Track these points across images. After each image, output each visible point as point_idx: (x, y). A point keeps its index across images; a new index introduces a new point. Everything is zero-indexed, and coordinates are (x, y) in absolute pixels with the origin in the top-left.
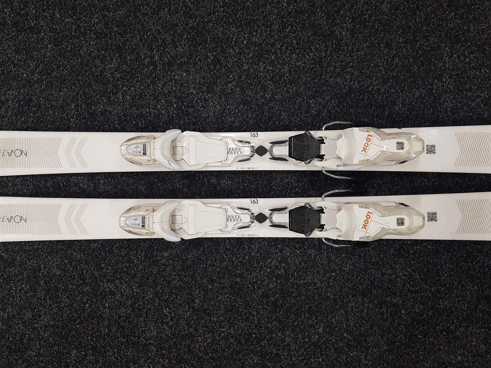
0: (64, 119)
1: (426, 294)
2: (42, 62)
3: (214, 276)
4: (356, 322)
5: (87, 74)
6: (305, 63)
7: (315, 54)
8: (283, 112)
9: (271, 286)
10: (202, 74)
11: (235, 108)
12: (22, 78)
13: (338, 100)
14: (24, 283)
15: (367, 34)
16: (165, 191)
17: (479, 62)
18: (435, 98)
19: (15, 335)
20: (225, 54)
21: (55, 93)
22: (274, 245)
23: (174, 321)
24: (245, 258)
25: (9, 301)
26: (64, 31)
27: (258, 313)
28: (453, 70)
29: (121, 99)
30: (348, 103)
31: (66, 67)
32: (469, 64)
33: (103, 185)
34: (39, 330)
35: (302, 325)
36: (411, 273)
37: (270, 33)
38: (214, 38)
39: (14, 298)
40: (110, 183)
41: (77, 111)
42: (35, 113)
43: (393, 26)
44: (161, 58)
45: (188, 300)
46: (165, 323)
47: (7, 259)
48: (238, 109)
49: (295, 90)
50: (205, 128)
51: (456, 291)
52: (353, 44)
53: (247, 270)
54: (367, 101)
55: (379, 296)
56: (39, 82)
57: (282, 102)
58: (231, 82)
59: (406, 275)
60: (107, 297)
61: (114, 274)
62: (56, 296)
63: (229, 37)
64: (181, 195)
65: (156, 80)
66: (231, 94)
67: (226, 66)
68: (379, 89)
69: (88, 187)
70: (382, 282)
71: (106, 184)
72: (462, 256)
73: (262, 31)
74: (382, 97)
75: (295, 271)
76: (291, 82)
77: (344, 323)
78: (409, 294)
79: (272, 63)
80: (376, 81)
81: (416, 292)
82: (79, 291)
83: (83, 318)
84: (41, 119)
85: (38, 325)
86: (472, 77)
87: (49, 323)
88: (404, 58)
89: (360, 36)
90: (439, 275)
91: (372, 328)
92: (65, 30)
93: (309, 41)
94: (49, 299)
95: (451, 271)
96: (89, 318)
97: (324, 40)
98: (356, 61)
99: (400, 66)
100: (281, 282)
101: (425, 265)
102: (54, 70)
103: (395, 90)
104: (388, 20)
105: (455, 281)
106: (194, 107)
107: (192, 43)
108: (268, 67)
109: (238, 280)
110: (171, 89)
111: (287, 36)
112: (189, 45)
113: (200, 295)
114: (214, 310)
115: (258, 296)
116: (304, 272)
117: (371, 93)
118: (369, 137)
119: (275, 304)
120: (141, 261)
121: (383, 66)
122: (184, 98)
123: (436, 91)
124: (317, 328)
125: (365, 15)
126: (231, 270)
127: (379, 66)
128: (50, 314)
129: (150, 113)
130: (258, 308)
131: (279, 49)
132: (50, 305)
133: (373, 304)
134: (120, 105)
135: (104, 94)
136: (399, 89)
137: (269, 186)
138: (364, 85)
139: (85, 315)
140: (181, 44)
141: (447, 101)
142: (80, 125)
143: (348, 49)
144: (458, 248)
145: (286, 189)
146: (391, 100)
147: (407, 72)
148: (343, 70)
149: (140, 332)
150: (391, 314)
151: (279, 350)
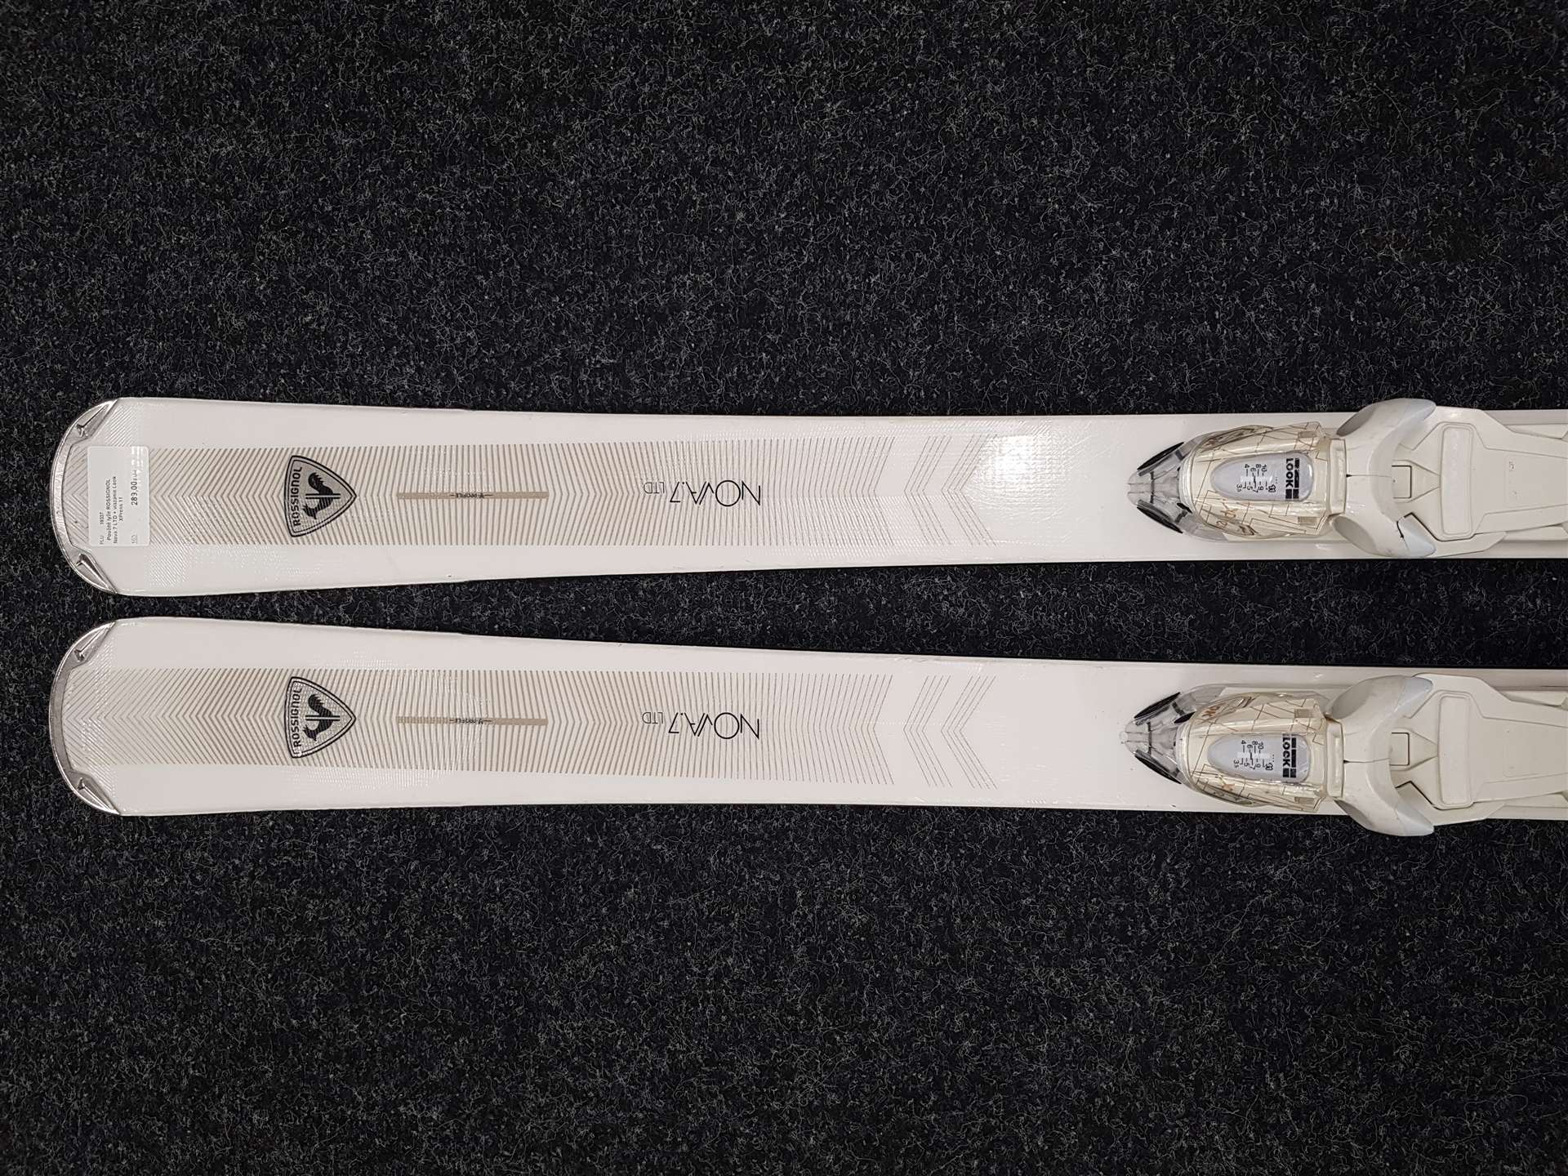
0: (884, 370)
2: (807, 167)
3: (1472, 964)
5: (971, 205)
12: (729, 227)
14: (734, 950)
16: (1271, 634)
19: (698, 1133)
21: (849, 277)
23: (1307, 1121)
25: (675, 1011)
26: (883, 50)
29: (1102, 294)
31: (891, 180)
33: (1029, 608)
34: (783, 1123)
39: (696, 1005)
40: (1055, 600)
41: (933, 340)
42: (774, 350)
44: (1262, 134)
45: (1366, 1048)
46: (1273, 1126)
47: (671, 864)
56: (792, 239)
58: (1550, 216)
60: (1041, 1018)
61: (1069, 935)
62: (848, 1005)
64: (1337, 649)
65: (1240, 218)
67: (1533, 154)
69: (970, 616)
71: (1040, 604)
82: (937, 993)
83: (951, 1088)
84: (799, 374)
85: (783, 1104)
87: (822, 1100)
92: (889, 45)
94: (825, 1013)
96: (973, 1090)
102: (847, 195)
106: (1396, 315)
107: (1390, 74)
110: (1303, 250)
112: (1377, 81)
114: (1471, 1090)
120: (1173, 894)
122: (1354, 280)
126: (1546, 942)
128: (826, 1068)
129: (1217, 341)
132: (829, 1037)
134: (1095, 315)
135: (1036, 276)
139: (959, 1077)
140: (1345, 79)
142: (943, 391)
149: (1172, 1155)
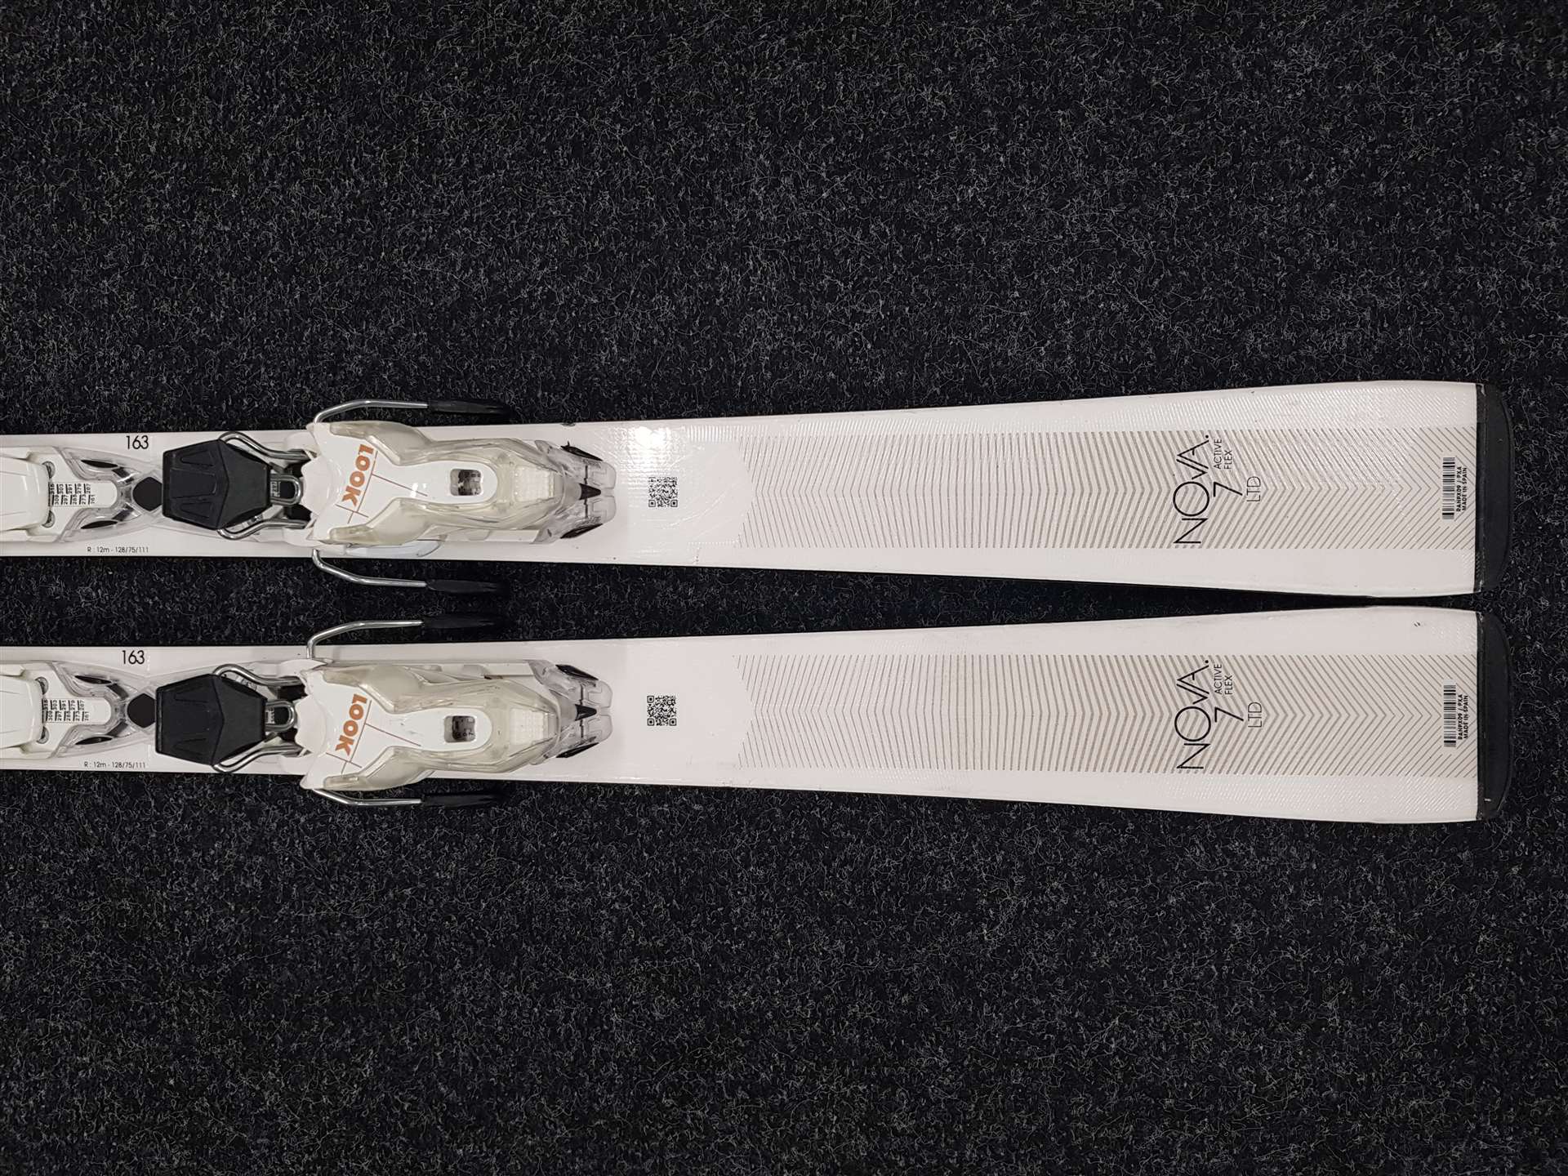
1: (684, 963)
4: (474, 1049)
6: (328, 211)
7: (357, 183)
8: (263, 370)
9: (223, 926)
10: (27, 249)
11: (122, 355)
13: (428, 331)
15: (516, 114)
17: (863, 200)
18: (723, 323)
20: (93, 187)
22: (232, 797)
24: (148, 837)
27: (183, 1012)
28: (779, 228)
30: (457, 339)
32: (831, 209)
35: (313, 1052)
36: (642, 893)
37: (226, 117)
38: (62, 137)
43: (596, 88)
48: (130, 359)
49: (297, 296)
50: (34, 418)
51: (776, 956)
52: (474, 149)
53: (152, 873)
54: (515, 335)
55: (544, 964)
57: (259, 337)
59: (626, 899)
63: (105, 132)
66: (112, 310)
68: (551, 296)
70: (552, 921)
72: (797, 841)
73: (201, 112)
74: (561, 319)
75: (292, 882)
76: (288, 272)
77: (437, 1049)
78: (636, 960)
79: (231, 211)
80: (541, 267)
81: (658, 954)
86: (837, 252)
88: (626, 192)
89: (494, 120)
90: (725, 902)
91: (521, 1067)
93: (342, 139)
95: (760, 887)
97: (387, 138)
98: (481, 204)
99: (614, 219)
100: (251, 914)
101: (684, 866)
103: (600, 299)
104: (579, 68)
105: (775, 921)
108: (219, 226)
109: (126, 904)
111: (273, 127)
113: (17, 950)
115: (184, 957)
116: (319, 885)
117: (527, 310)
118: (364, 454)
119: (233, 983)
121: (566, 220)
123: (726, 301)
124: (357, 1065)
125: (509, 51)
127: (552, 220)
130: (182, 995)
131: (254, 167)
133: (525, 992)
136: (613, 296)
137: (219, 608)
138: (507, 280)
141: (759, 335)
143: (458, 163)
144: (785, 811)
145: (271, 615)
146: (588, 330)
147: (638, 236)
148: (442, 233)
150: (579, 1026)
151: (244, 1130)
